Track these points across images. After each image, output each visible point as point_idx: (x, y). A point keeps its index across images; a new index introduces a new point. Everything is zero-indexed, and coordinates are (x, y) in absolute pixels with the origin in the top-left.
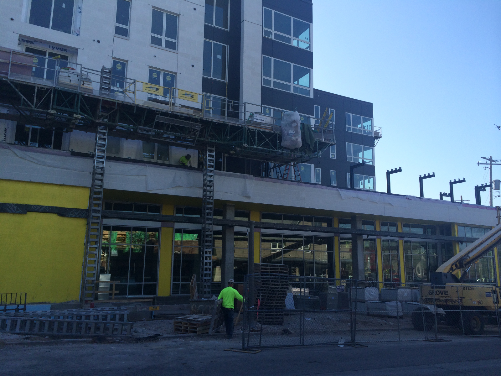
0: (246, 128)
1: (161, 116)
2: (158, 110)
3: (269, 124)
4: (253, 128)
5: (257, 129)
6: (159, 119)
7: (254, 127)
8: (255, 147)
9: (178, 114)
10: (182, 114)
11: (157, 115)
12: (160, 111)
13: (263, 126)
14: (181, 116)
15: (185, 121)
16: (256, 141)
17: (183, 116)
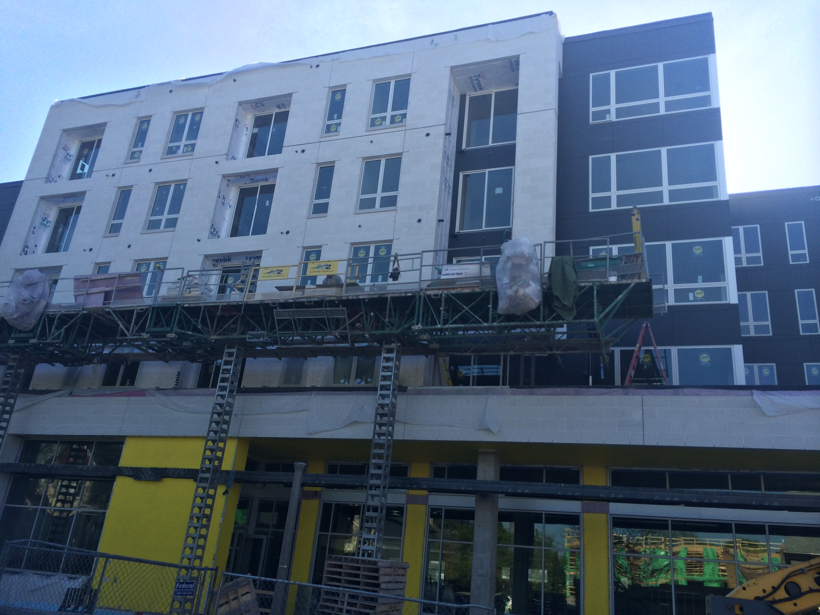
0: (422, 295)
1: (281, 310)
2: (273, 302)
3: (474, 278)
4: (436, 292)
5: (445, 292)
6: (279, 315)
7: (439, 289)
8: (439, 326)
9: (304, 300)
10: (308, 300)
11: (275, 310)
12: (277, 302)
13: (459, 285)
14: (308, 302)
15: (317, 309)
16: (442, 315)
17: (311, 302)
